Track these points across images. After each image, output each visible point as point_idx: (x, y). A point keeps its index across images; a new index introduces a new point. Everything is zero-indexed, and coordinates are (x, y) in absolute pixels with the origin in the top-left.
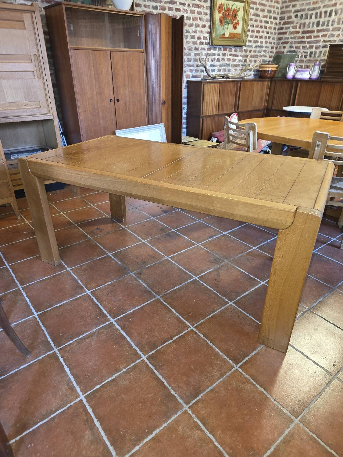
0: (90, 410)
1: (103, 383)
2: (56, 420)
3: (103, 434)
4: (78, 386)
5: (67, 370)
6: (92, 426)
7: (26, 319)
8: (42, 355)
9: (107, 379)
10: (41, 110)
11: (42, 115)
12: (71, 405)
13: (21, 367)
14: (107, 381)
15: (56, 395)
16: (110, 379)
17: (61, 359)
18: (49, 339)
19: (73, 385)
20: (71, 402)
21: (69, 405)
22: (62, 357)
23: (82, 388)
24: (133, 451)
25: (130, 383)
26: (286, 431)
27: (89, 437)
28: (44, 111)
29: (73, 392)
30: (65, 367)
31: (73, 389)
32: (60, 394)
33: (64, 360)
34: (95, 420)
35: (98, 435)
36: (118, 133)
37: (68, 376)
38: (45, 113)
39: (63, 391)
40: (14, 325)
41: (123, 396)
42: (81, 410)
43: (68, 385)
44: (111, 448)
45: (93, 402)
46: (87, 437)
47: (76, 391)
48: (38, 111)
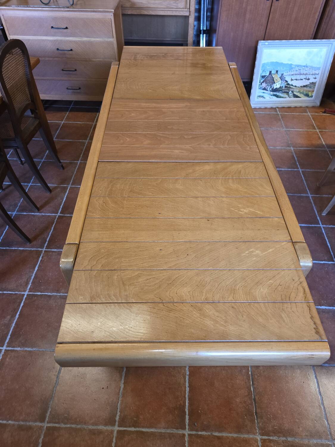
0: (22, 304)
1: (43, 293)
2: (4, 296)
3: (13, 325)
4: (31, 284)
5: (36, 268)
6: (13, 316)
7: (51, 214)
8: (35, 248)
9: (47, 293)
10: (178, 3)
11: (179, 10)
12: (17, 294)
13: (20, 248)
14: (46, 294)
15: (17, 281)
16: (49, 294)
17: (40, 259)
18: (48, 239)
19: (30, 281)
20: (19, 291)
21: (16, 292)
22: (42, 258)
23: (31, 287)
24: (15, 349)
25: (56, 306)
26: (100, 426)
27: (6, 321)
28: (182, 5)
29: (26, 286)
30: (37, 266)
31: (27, 284)
32: (19, 282)
33: (41, 260)
34: (18, 313)
35: (11, 323)
36: (262, 45)
37: (33, 273)
38: (181, 7)
39: (22, 281)
40: (42, 215)
41: (44, 312)
42: (18, 301)
43: (27, 279)
44: (9, 337)
45: (27, 301)
46: (6, 319)
47: (27, 287)
48: (175, 4)
